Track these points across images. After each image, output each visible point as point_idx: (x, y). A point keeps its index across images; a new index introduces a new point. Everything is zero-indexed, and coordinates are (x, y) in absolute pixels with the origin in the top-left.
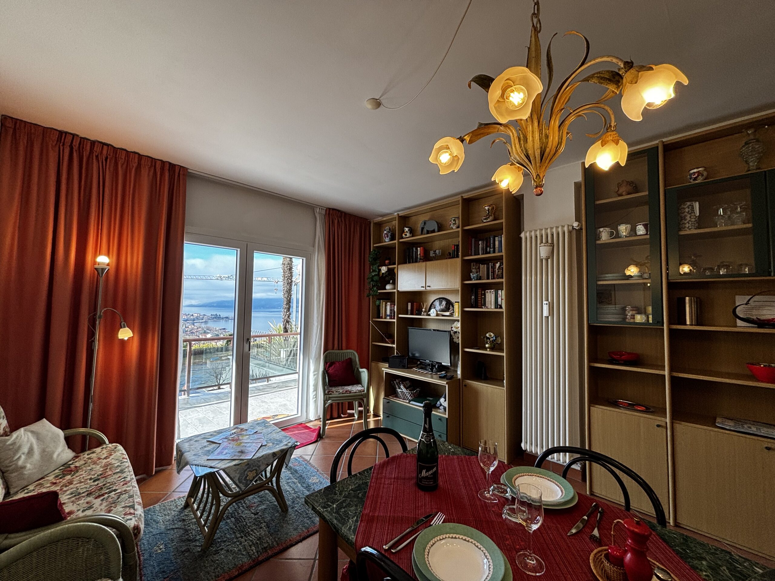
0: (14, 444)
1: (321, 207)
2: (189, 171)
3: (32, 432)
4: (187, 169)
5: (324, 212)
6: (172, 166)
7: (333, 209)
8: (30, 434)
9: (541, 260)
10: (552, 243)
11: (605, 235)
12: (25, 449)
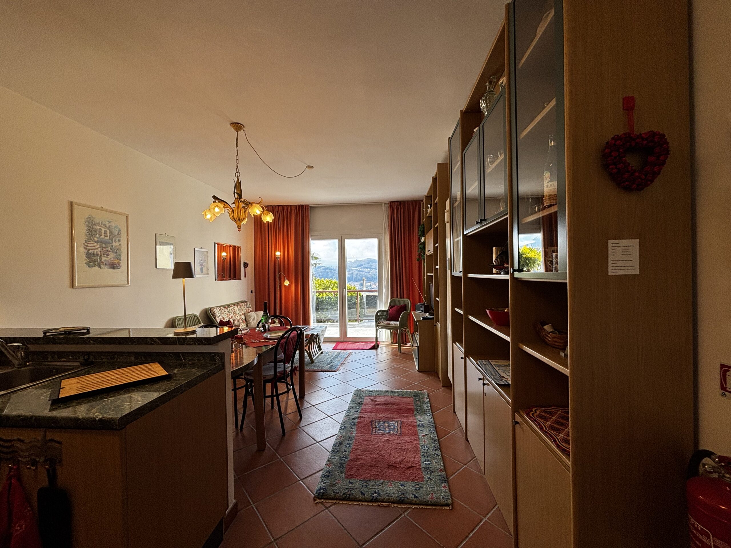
0: (250, 315)
1: (385, 203)
2: (310, 206)
3: (256, 314)
4: (308, 205)
5: (388, 205)
6: (302, 206)
7: (393, 202)
8: (255, 314)
12: (253, 318)
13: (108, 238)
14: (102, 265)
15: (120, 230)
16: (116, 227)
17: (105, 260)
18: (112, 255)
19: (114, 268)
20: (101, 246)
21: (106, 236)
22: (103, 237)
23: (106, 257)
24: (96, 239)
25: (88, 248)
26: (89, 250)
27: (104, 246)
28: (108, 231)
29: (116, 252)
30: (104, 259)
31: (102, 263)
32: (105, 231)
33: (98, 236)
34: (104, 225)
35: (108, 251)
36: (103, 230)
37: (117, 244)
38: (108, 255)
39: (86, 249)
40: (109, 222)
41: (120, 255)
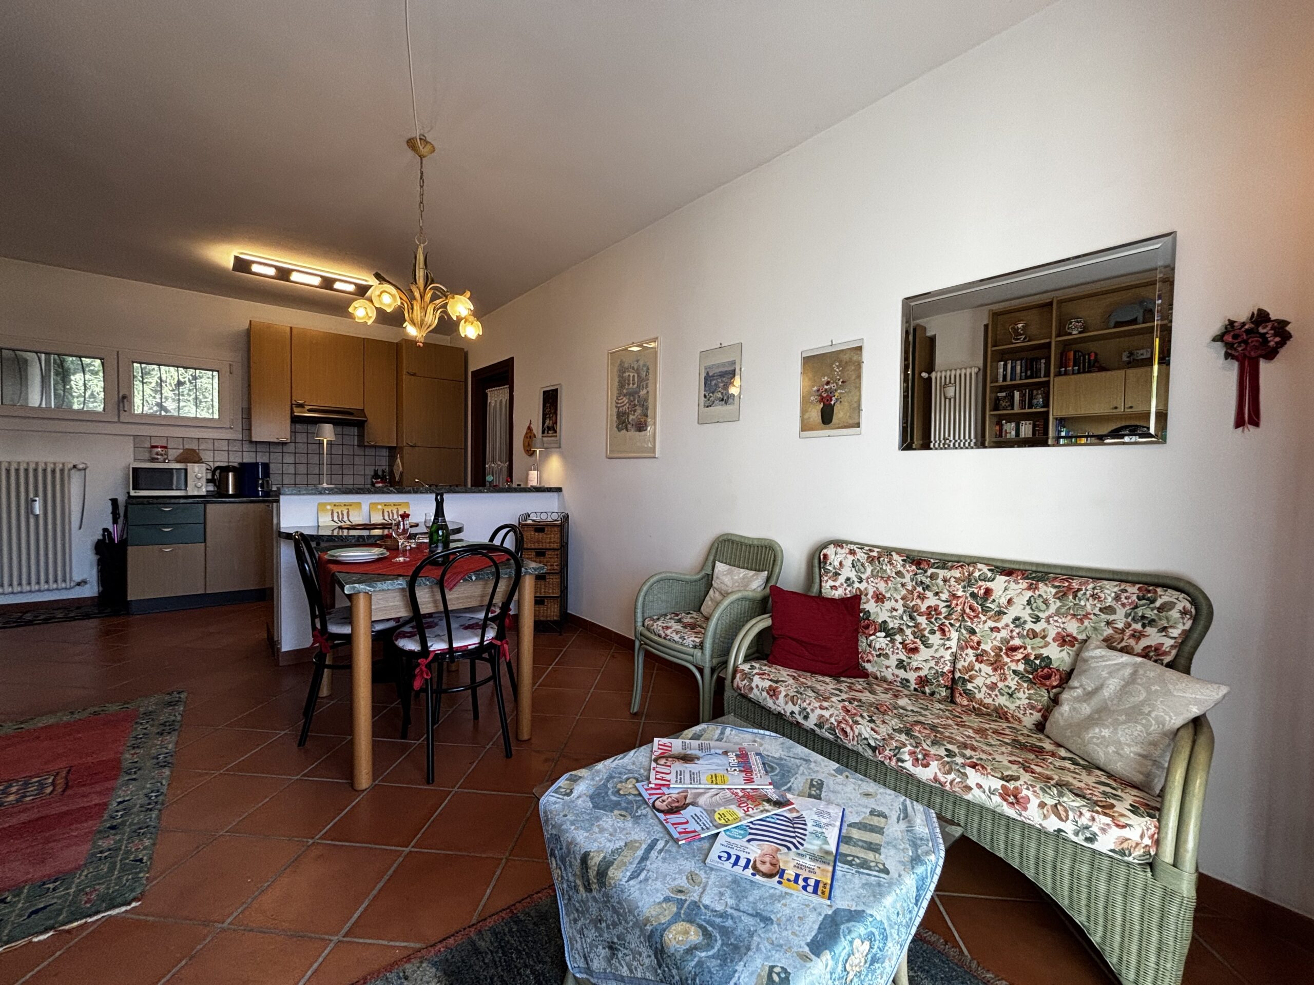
13: (636, 386)
14: (629, 426)
15: (648, 369)
16: (644, 365)
17: (633, 420)
18: (639, 411)
19: (640, 431)
20: (629, 399)
21: (633, 384)
22: (631, 385)
23: (634, 415)
24: (625, 391)
25: (619, 405)
26: (619, 408)
27: (632, 398)
28: (636, 375)
29: (643, 405)
30: (631, 417)
31: (629, 423)
32: (634, 376)
33: (626, 387)
34: (633, 368)
35: (635, 405)
36: (632, 375)
37: (645, 391)
38: (635, 411)
39: (616, 407)
40: (637, 361)
41: (647, 409)
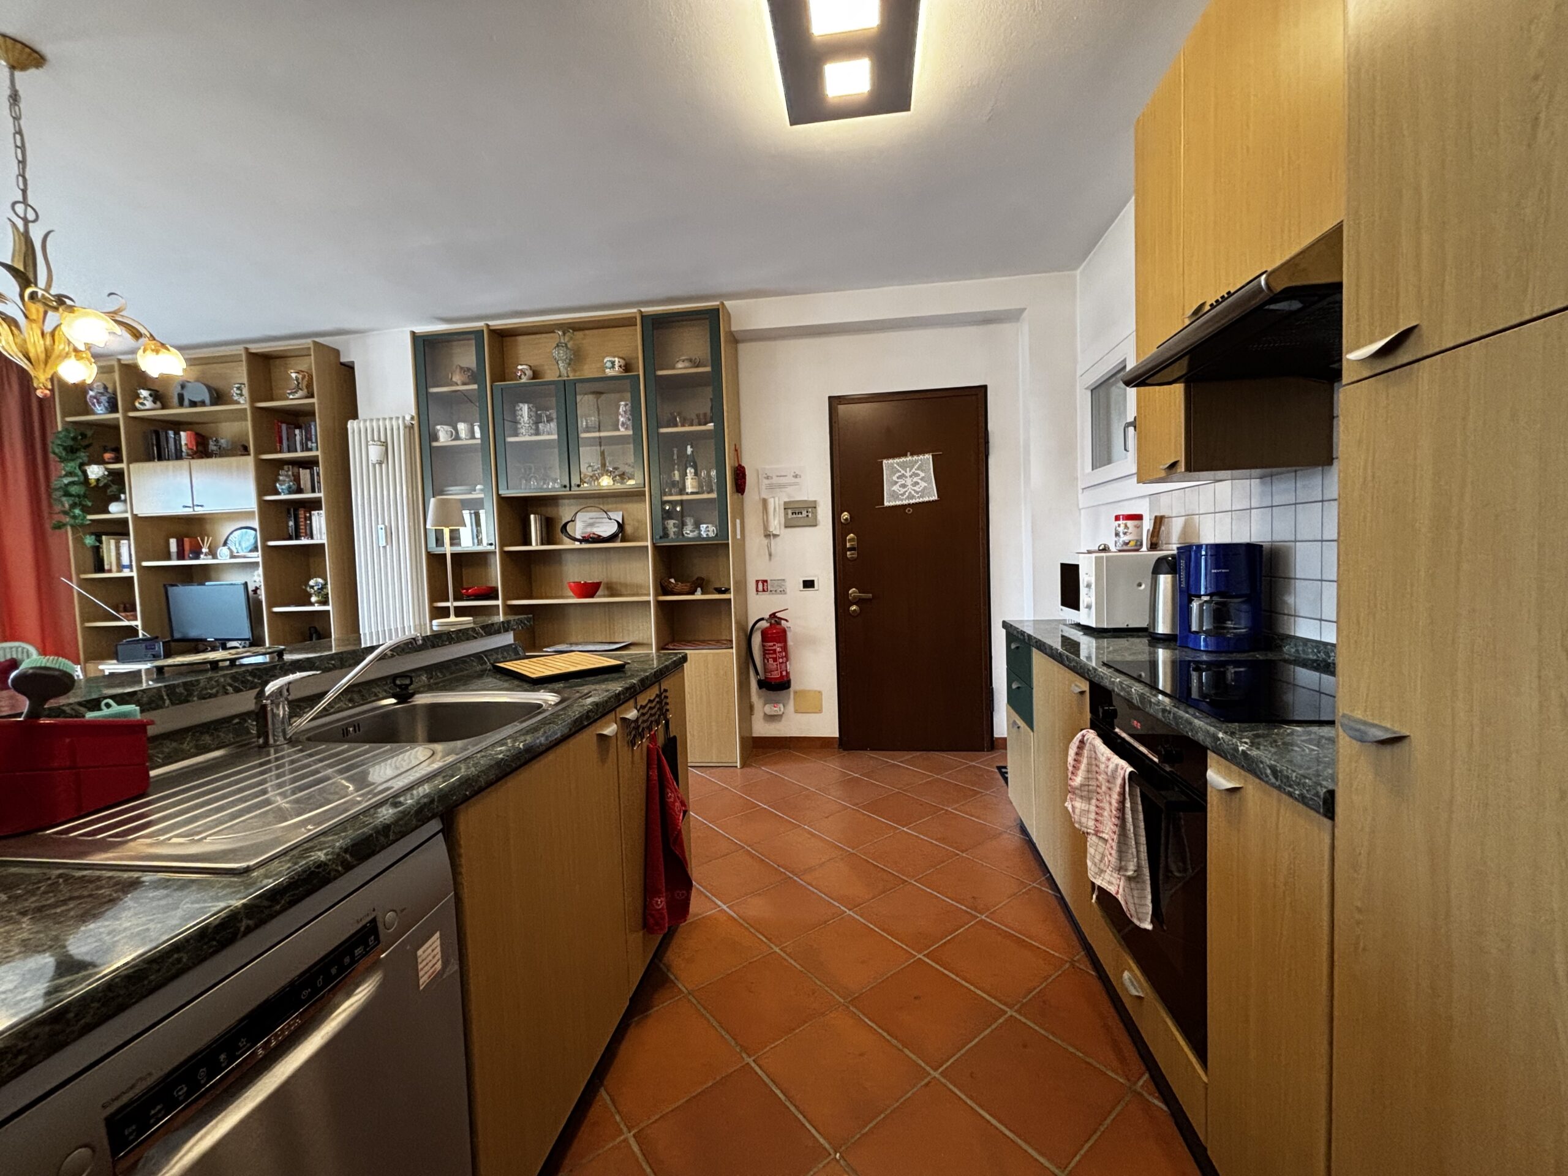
9: (374, 465)
10: (386, 442)
11: (444, 435)
